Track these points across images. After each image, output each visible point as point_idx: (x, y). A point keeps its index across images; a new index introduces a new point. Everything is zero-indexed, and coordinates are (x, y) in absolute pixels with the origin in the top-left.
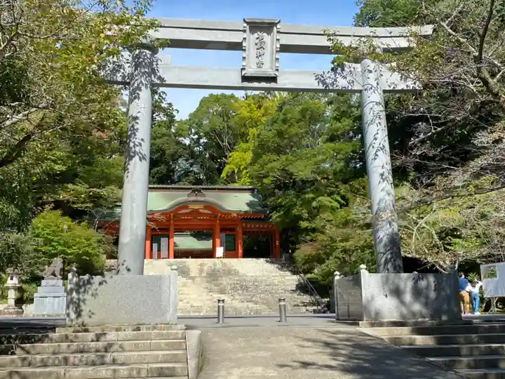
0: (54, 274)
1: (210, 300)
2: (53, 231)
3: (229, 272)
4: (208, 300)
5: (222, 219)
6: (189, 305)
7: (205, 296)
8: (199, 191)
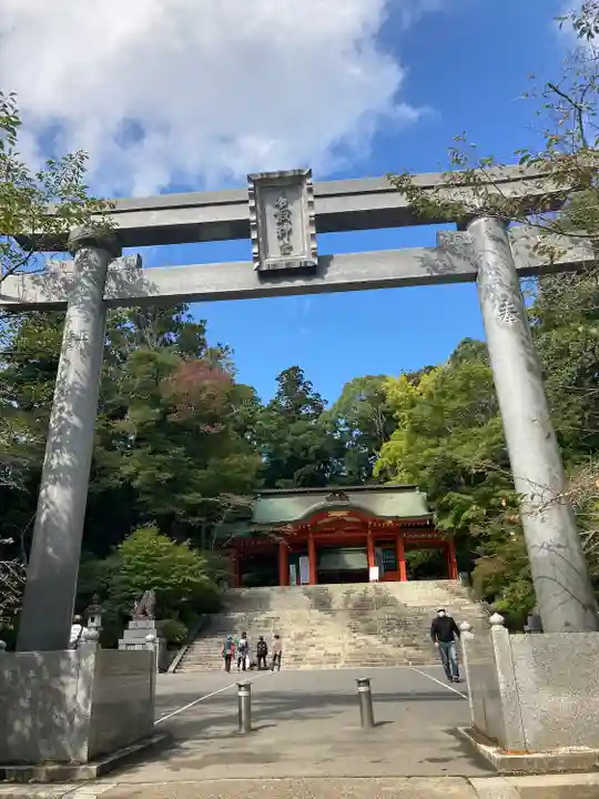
0: (144, 613)
1: (354, 644)
2: (146, 555)
3: (385, 602)
4: (351, 644)
5: (374, 530)
6: (323, 652)
7: (347, 638)
8: (341, 493)
